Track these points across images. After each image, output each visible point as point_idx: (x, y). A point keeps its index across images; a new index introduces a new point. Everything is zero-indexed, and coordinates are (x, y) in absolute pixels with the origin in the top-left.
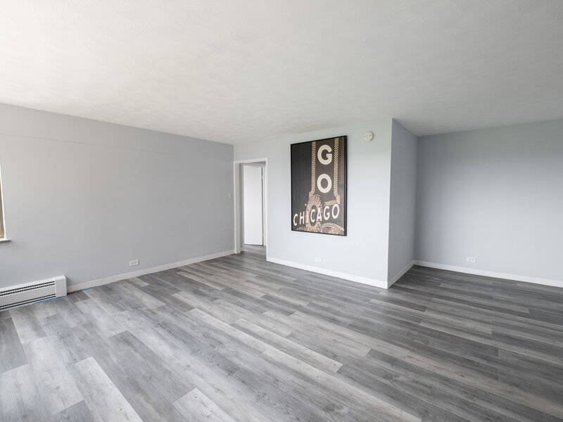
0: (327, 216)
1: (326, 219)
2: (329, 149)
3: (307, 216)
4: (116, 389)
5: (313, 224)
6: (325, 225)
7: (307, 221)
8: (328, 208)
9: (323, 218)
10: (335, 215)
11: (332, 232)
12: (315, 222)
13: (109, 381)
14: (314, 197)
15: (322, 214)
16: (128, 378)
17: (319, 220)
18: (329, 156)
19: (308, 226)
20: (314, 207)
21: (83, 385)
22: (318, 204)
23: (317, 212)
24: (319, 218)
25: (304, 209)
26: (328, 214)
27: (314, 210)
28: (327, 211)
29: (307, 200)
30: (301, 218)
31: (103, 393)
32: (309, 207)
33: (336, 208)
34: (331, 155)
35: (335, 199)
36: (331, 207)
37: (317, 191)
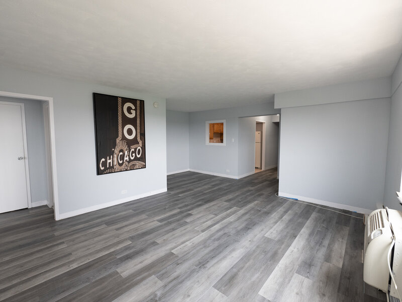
0: (132, 156)
1: (132, 158)
2: (133, 107)
3: (115, 159)
4: (280, 262)
5: (120, 165)
6: (131, 163)
7: (115, 163)
8: (134, 150)
9: (129, 158)
10: (139, 154)
11: (137, 167)
12: (123, 163)
13: (277, 268)
14: (121, 142)
15: (129, 156)
16: (270, 261)
17: (126, 160)
18: (133, 112)
19: (117, 167)
20: (121, 151)
21: (287, 280)
22: (125, 148)
23: (124, 154)
24: (126, 158)
25: (112, 153)
26: (134, 155)
27: (121, 153)
28: (133, 152)
29: (114, 145)
30: (108, 161)
31: (286, 266)
32: (116, 151)
33: (139, 150)
34: (134, 111)
35: (138, 143)
36: (136, 149)
37: (124, 138)
